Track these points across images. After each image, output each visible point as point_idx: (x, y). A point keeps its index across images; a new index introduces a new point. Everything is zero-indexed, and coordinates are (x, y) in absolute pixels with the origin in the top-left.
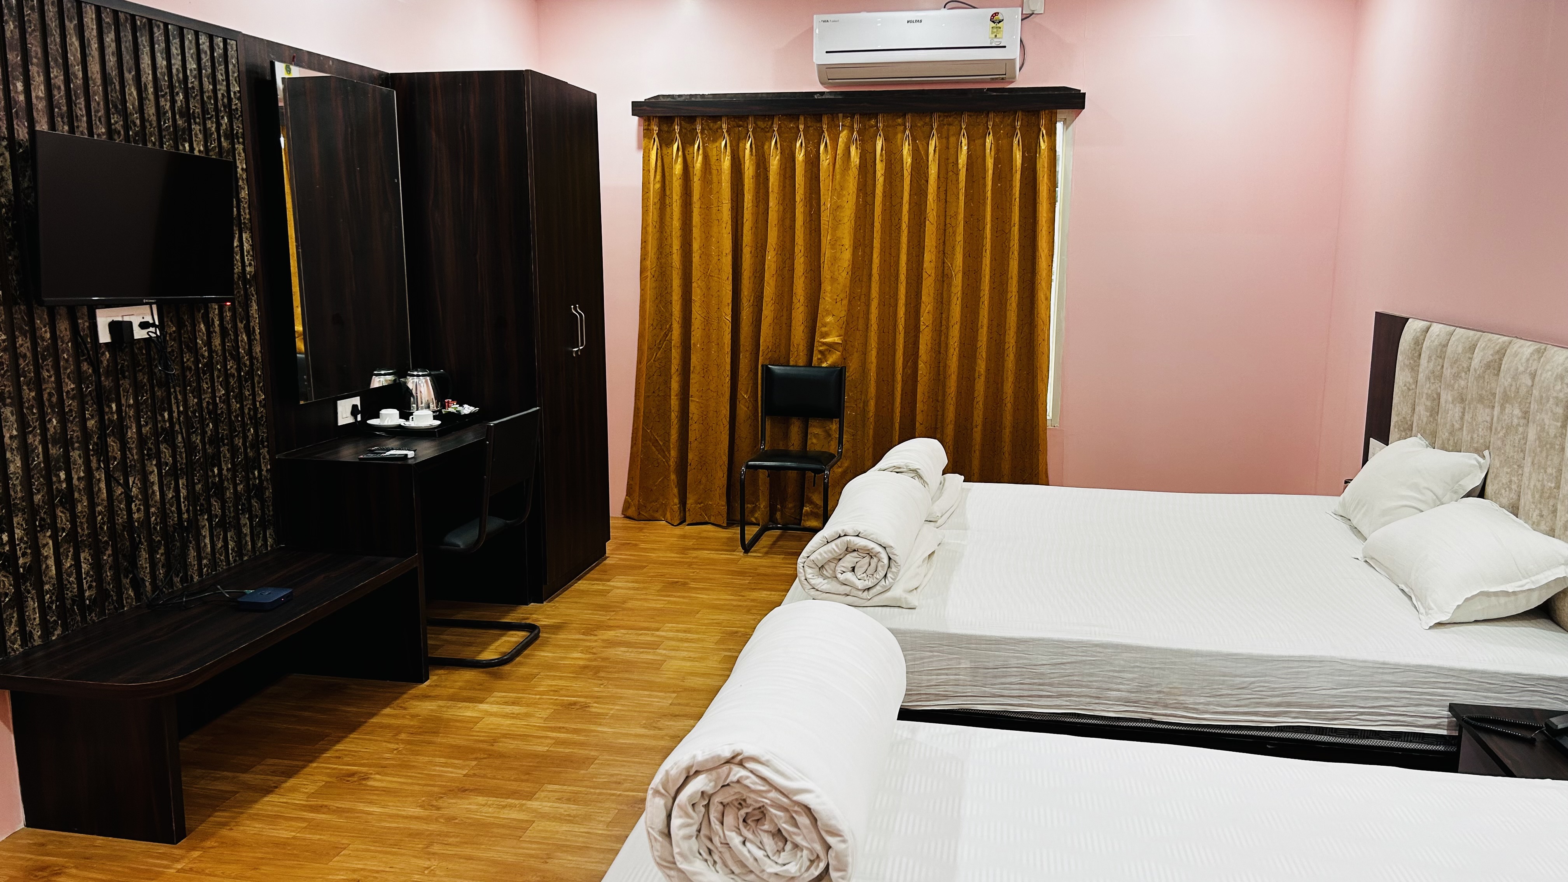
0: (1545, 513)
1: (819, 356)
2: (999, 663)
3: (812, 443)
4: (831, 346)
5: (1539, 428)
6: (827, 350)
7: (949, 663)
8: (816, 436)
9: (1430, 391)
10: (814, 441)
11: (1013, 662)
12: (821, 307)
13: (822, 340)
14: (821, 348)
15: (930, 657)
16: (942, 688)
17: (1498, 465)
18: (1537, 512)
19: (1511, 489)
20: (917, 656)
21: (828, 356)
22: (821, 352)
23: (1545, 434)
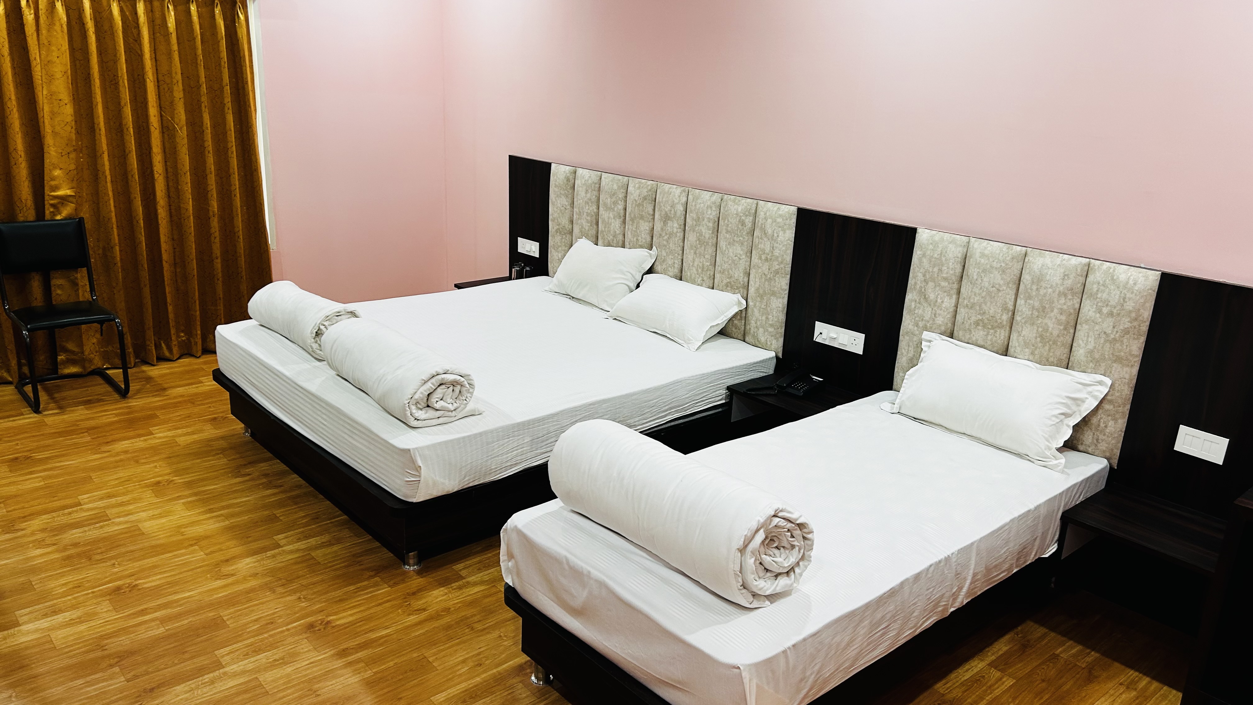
0: (705, 279)
1: (52, 210)
2: (545, 432)
3: (57, 294)
4: (64, 199)
5: (698, 235)
6: (59, 203)
7: (519, 441)
8: (60, 287)
9: (589, 211)
10: (59, 292)
11: (552, 429)
12: (47, 161)
13: (53, 194)
14: (52, 202)
15: (508, 442)
16: (514, 460)
17: (665, 255)
18: (700, 279)
19: (674, 267)
20: (501, 444)
21: (62, 209)
22: (53, 205)
23: (703, 238)
